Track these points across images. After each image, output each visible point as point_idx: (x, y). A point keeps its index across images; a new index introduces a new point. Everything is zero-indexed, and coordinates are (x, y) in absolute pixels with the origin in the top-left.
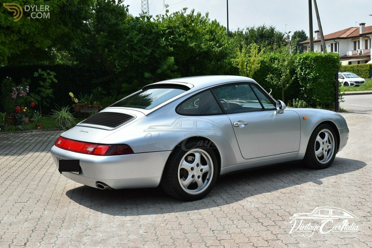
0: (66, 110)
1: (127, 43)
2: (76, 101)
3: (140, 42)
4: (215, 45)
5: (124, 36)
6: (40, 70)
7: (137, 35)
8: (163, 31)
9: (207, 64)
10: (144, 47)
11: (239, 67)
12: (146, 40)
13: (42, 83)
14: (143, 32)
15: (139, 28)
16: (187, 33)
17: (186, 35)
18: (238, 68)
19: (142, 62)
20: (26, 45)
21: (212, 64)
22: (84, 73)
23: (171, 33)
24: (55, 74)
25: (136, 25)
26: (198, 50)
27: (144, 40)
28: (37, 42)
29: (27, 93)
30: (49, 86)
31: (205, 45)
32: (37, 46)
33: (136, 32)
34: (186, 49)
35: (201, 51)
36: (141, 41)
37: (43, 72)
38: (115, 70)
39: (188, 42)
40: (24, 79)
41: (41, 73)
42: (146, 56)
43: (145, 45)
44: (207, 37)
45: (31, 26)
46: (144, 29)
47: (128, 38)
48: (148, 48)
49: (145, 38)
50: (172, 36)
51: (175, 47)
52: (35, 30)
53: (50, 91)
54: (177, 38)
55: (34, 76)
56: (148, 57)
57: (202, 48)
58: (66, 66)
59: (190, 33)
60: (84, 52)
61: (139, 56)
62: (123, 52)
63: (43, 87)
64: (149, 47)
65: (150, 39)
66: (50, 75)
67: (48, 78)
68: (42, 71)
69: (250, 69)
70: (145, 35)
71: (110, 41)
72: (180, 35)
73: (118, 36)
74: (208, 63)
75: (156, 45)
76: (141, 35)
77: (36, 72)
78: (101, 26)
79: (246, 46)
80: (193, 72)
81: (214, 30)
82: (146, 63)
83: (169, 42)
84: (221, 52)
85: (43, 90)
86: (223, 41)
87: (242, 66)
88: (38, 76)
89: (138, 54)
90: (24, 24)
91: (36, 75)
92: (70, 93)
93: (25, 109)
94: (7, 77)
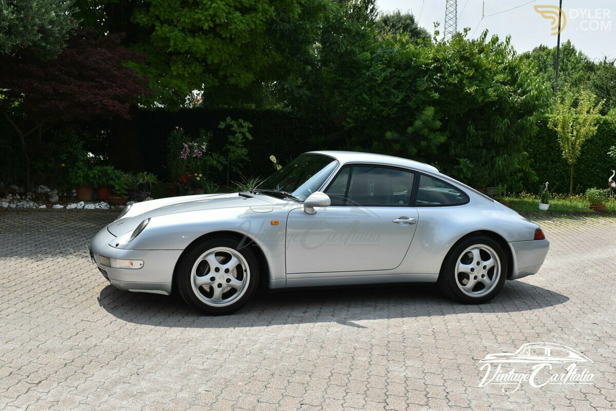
0: (255, 183)
1: (366, 82)
2: (279, 167)
3: (387, 82)
4: (515, 92)
5: (364, 71)
6: (228, 119)
7: (384, 70)
8: (426, 65)
9: (497, 122)
10: (393, 90)
11: (559, 129)
12: (397, 79)
13: (231, 139)
14: (395, 66)
15: (388, 59)
16: (465, 70)
17: (462, 74)
18: (556, 132)
19: (388, 113)
20: (215, 80)
21: (505, 124)
22: (307, 125)
23: (438, 70)
24: (251, 126)
25: (384, 54)
26: (480, 99)
27: (395, 78)
28: (232, 75)
29: (203, 153)
30: (243, 143)
31: (495, 91)
32: (232, 81)
33: (381, 67)
34: (460, 96)
35: (487, 100)
36: (390, 81)
37: (233, 121)
38: (344, 124)
39: (465, 84)
40: (203, 131)
41: (230, 123)
42: (396, 105)
43: (395, 88)
44: (500, 77)
45: (223, 52)
46: (395, 62)
47: (369, 75)
48: (399, 92)
49: (396, 76)
50: (439, 75)
51: (442, 92)
52: (228, 57)
53: (242, 152)
54: (446, 78)
55: (219, 127)
56: (398, 106)
57: (489, 97)
58: (281, 112)
59: (469, 69)
60: (298, 93)
61: (384, 104)
62: (359, 97)
63: (232, 144)
64: (402, 90)
65: (404, 78)
66: (243, 127)
67: (238, 131)
68: (231, 121)
69: (577, 134)
70: (396, 70)
71: (341, 78)
72: (451, 74)
73: (354, 71)
74: (499, 121)
75: (413, 88)
76: (389, 70)
77: (223, 121)
78: (326, 55)
79: (572, 95)
80: (472, 134)
81: (516, 66)
82: (394, 116)
83: (434, 83)
84: (525, 103)
85: (232, 148)
86: (528, 85)
87: (563, 128)
88: (224, 128)
89: (382, 100)
90: (212, 48)
91: (222, 126)
92: (272, 156)
93: (198, 176)
94: (177, 128)
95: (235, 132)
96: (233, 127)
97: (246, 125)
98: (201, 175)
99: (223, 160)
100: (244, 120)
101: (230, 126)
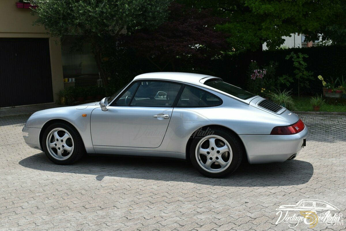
68: (294, 54)
91: (288, 57)
92: (320, 76)
93: (263, 90)
94: (252, 61)
95: (294, 61)
96: (293, 58)
97: (302, 56)
98: (264, 89)
99: (291, 80)
100: (303, 53)
101: (292, 57)
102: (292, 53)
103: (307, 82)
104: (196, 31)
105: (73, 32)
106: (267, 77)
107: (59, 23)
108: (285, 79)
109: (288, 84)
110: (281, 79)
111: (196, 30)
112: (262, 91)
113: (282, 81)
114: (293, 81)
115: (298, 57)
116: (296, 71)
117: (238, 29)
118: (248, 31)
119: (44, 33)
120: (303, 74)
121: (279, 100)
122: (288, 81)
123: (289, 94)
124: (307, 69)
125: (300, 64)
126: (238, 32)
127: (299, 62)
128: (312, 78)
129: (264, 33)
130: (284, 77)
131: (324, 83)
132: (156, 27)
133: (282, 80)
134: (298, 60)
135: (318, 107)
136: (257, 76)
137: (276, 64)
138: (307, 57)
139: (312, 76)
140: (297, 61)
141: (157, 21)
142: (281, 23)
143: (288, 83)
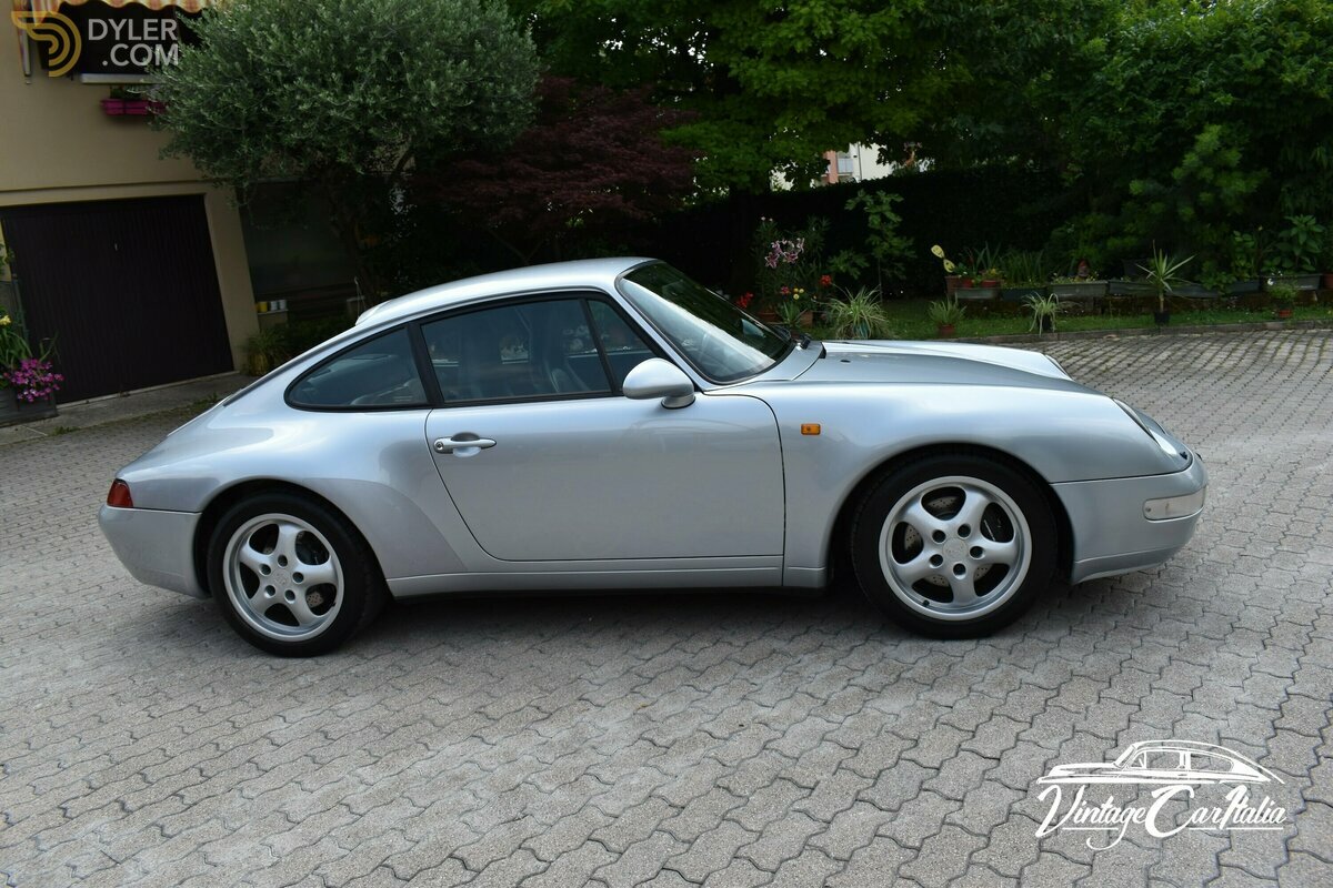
3: (1136, 88)
5: (1093, 75)
8: (1215, 42)
10: (1147, 101)
14: (1153, 54)
15: (1142, 44)
17: (1278, 47)
19: (1143, 145)
25: (1137, 36)
27: (1155, 77)
29: (800, 255)
33: (1124, 61)
39: (1285, 68)
43: (1153, 96)
46: (1155, 47)
47: (1101, 79)
48: (1159, 103)
49: (1155, 74)
55: (846, 208)
59: (1298, 36)
64: (1166, 98)
65: (1170, 75)
66: (881, 203)
67: (874, 211)
70: (1155, 63)
82: (1152, 149)
83: (1225, 75)
91: (851, 205)
92: (936, 247)
93: (798, 293)
94: (763, 218)
95: (869, 214)
96: (866, 206)
97: (889, 199)
98: (802, 290)
99: (861, 261)
100: (888, 192)
101: (863, 204)
102: (861, 193)
103: (900, 265)
104: (616, 147)
105: (279, 168)
106: (806, 257)
107: (238, 146)
108: (846, 261)
109: (855, 274)
110: (835, 260)
111: (618, 143)
112: (796, 297)
113: (841, 268)
114: (867, 265)
115: (878, 202)
116: (874, 239)
117: (716, 139)
118: (741, 144)
119: (196, 181)
120: (891, 246)
121: (850, 316)
122: (854, 265)
123: (874, 299)
124: (900, 231)
125: (884, 219)
126: (716, 146)
127: (882, 213)
128: (911, 254)
129: (780, 146)
130: (844, 255)
131: (949, 266)
132: (511, 143)
133: (840, 263)
134: (879, 209)
135: (950, 326)
136: (782, 257)
137: (824, 223)
138: (900, 199)
139: (910, 248)
140: (876, 214)
141: (513, 124)
142: (824, 118)
143: (855, 269)
